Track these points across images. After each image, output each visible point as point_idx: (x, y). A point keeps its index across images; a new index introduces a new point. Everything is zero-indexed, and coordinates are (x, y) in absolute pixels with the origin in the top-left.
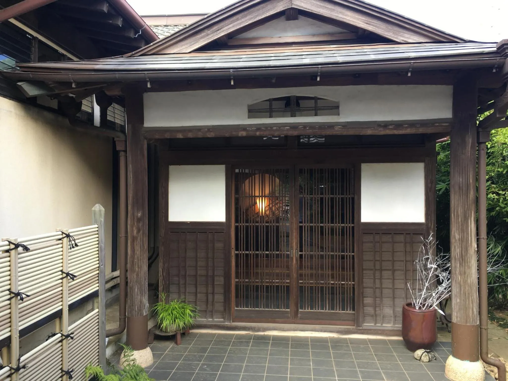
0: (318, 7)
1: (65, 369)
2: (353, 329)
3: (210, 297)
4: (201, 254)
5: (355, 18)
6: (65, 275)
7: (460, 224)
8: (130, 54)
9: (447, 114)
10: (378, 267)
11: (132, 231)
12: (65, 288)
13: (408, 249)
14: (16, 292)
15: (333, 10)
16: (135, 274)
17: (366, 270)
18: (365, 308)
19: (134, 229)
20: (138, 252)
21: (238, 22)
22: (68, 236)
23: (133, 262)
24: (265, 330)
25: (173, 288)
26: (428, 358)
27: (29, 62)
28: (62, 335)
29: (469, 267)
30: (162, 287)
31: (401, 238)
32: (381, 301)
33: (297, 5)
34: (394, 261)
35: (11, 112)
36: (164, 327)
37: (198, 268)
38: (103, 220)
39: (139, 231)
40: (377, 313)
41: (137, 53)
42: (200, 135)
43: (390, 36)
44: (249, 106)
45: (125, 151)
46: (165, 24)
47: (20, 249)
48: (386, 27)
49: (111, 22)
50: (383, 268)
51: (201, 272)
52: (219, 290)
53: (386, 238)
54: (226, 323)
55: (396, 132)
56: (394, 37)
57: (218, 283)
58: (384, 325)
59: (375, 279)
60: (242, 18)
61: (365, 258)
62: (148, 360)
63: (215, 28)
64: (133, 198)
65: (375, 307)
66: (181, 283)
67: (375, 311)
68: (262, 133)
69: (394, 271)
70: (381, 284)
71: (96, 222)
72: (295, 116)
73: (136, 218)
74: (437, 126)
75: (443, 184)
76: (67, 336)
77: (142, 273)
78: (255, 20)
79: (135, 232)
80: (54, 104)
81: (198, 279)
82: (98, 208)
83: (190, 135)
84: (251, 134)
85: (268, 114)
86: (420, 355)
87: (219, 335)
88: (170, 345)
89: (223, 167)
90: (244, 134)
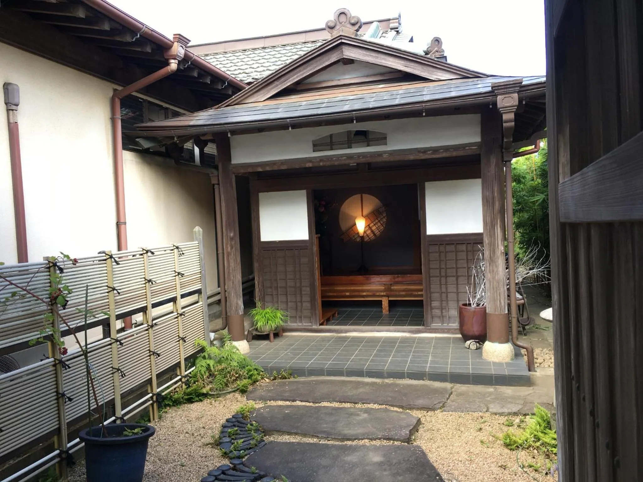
0: (365, 56)
1: (181, 336)
2: (423, 329)
3: (299, 304)
4: (290, 268)
5: (394, 62)
6: (177, 274)
7: (488, 231)
8: (217, 106)
9: (478, 139)
10: (443, 274)
11: (227, 247)
12: (178, 282)
13: (470, 257)
14: (149, 279)
15: (377, 57)
16: (231, 281)
17: (433, 277)
18: (433, 310)
19: (228, 246)
20: (232, 264)
21: (301, 73)
22: (177, 248)
23: (229, 272)
24: (346, 331)
25: (268, 298)
26: (476, 346)
27: (142, 122)
28: (178, 314)
29: (497, 267)
30: (258, 298)
31: (464, 247)
32: (447, 304)
33: (347, 56)
34: (457, 268)
35: (132, 160)
36: (259, 327)
37: (288, 281)
38: (201, 237)
39: (232, 248)
40: (444, 314)
41: (222, 105)
42: (276, 168)
43: (426, 75)
44: (313, 141)
45: (219, 184)
46: (262, 46)
47: (149, 254)
48: (422, 68)
49: (201, 81)
50: (447, 275)
51: (290, 283)
52: (306, 298)
53: (449, 248)
54: (314, 327)
55: (434, 156)
56: (428, 76)
57: (305, 293)
58: (450, 325)
59: (441, 284)
60: (304, 69)
61: (431, 266)
62: (245, 349)
63: (283, 79)
64: (226, 222)
65: (442, 309)
66: (274, 294)
67: (442, 313)
68: (324, 163)
69: (457, 277)
70: (447, 289)
71: (197, 240)
72: (351, 148)
73: (229, 237)
74: (468, 149)
75: (541, 195)
76: (181, 315)
77: (237, 280)
78: (315, 70)
79: (229, 249)
80: (163, 149)
81: (288, 290)
82: (197, 229)
83: (268, 169)
84: (316, 164)
85: (329, 147)
86: (469, 344)
87: (308, 336)
88: (265, 343)
89: (304, 192)
90: (310, 165)
